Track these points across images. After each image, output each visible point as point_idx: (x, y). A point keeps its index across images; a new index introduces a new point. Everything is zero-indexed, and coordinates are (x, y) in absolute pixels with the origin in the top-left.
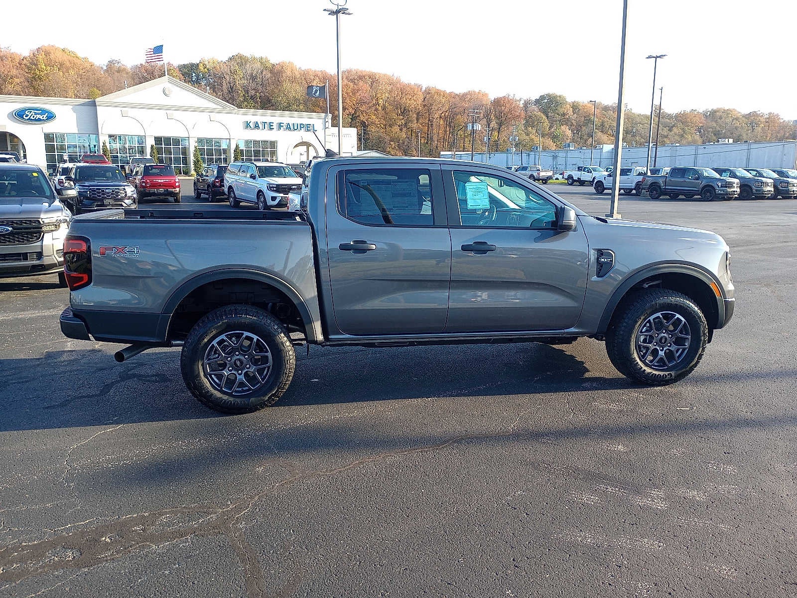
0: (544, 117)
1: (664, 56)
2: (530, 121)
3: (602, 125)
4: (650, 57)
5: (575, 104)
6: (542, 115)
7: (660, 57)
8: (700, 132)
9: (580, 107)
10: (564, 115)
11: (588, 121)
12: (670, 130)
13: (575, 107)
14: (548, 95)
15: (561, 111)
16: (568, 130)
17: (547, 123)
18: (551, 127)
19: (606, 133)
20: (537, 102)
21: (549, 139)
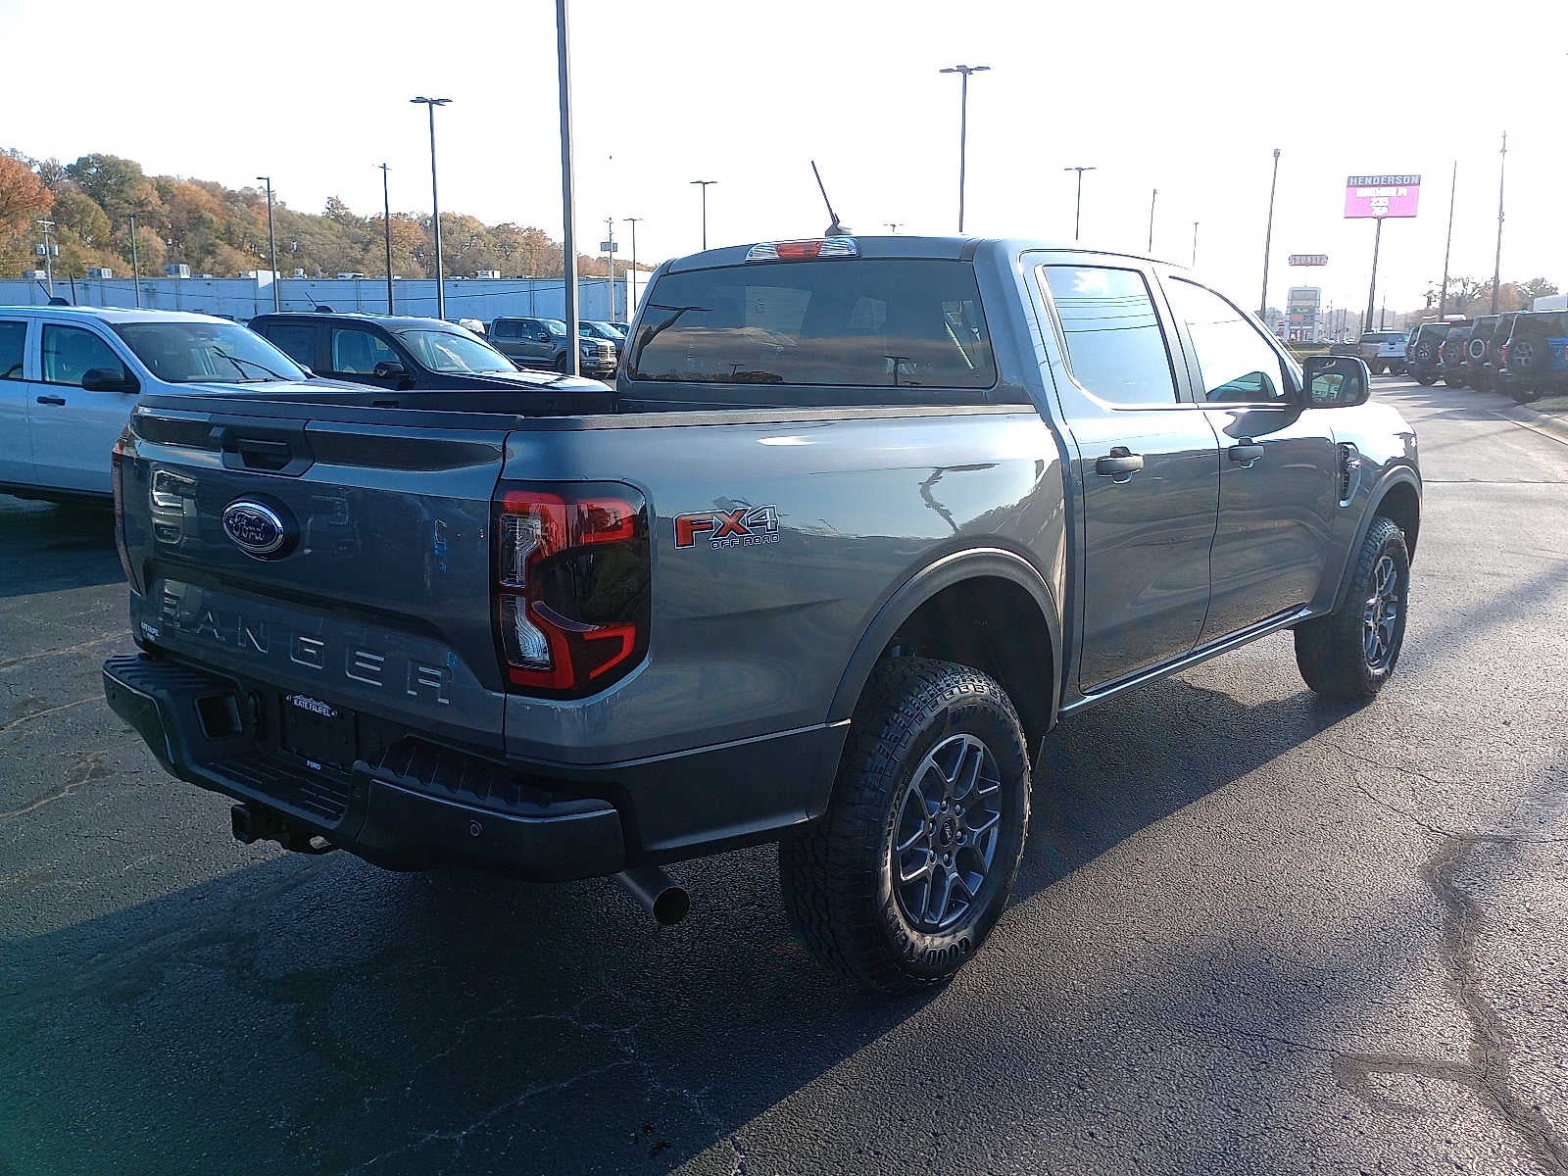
0: (96, 206)
1: (448, 101)
2: (62, 213)
3: (229, 231)
4: (420, 100)
5: (162, 183)
6: (91, 202)
7: (437, 102)
8: (418, 256)
9: (176, 192)
10: (141, 204)
11: (196, 220)
12: (365, 250)
13: (163, 187)
14: (97, 158)
15: (132, 194)
16: (155, 237)
17: (103, 220)
18: (115, 229)
19: (240, 247)
20: (76, 171)
21: (116, 255)
